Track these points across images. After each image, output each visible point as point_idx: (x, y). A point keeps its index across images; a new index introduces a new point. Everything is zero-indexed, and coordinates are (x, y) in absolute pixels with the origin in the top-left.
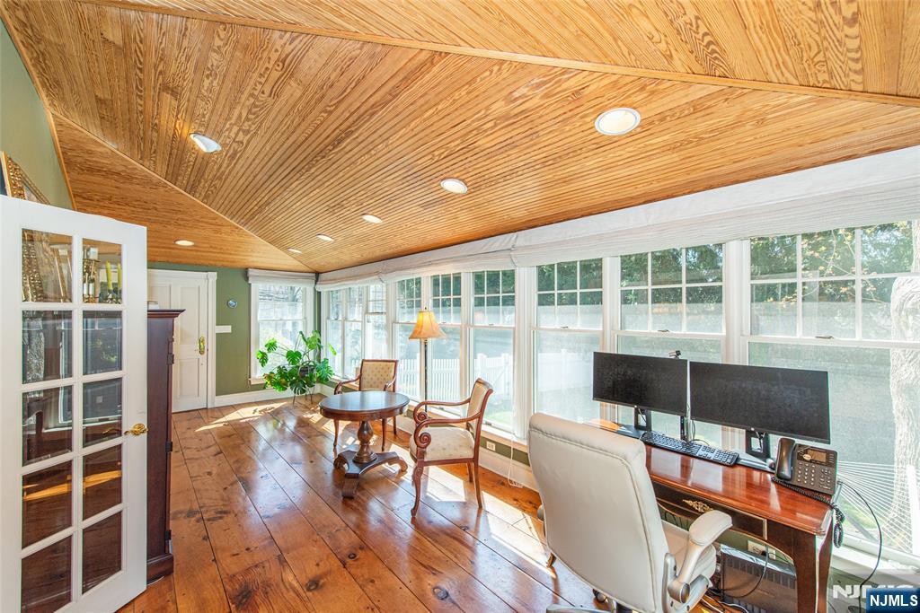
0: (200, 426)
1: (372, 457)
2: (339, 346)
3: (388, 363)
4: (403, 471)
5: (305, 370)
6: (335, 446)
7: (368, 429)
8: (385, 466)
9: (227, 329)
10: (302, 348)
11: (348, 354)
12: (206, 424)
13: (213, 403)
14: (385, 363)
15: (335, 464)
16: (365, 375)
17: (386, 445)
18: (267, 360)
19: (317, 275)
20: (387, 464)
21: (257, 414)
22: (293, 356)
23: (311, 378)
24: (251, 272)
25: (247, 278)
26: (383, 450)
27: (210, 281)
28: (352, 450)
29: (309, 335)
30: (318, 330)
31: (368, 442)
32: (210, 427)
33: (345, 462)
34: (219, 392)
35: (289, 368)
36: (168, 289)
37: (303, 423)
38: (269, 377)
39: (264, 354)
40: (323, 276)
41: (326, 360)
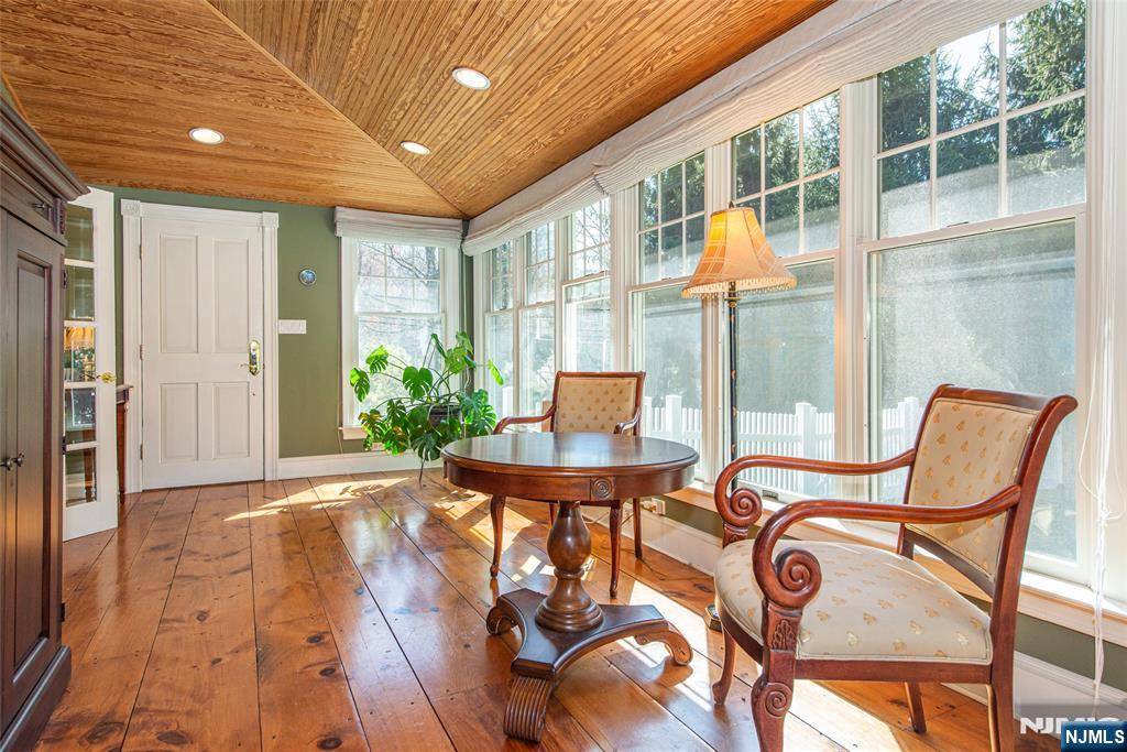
0: (236, 511)
1: (591, 616)
2: (509, 367)
3: (619, 381)
4: (677, 665)
5: (439, 412)
6: (494, 574)
7: (577, 532)
8: (628, 644)
9: (299, 327)
10: (437, 368)
11: (526, 385)
12: (249, 509)
13: (275, 470)
14: (611, 381)
15: (490, 625)
16: (562, 409)
17: (620, 582)
18: (367, 387)
19: (466, 220)
20: (631, 639)
21: (347, 495)
22: (417, 380)
23: (453, 427)
24: (342, 214)
25: (333, 227)
26: (613, 595)
27: (267, 229)
28: (536, 588)
29: (452, 343)
30: (468, 331)
31: (577, 570)
32: (253, 514)
33: (516, 621)
34: (286, 452)
35: (409, 406)
36: (194, 243)
37: (436, 521)
38: (371, 419)
39: (362, 375)
40: (477, 222)
41: (483, 394)
